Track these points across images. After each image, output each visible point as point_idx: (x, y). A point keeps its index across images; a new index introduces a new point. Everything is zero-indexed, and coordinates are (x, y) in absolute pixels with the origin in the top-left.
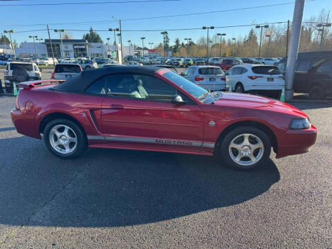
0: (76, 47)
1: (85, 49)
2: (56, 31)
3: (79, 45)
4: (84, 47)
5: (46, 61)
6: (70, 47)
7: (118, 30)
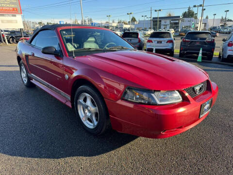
0: (172, 22)
1: (178, 23)
2: (156, 11)
3: (174, 20)
4: (177, 21)
5: (147, 32)
6: (168, 22)
7: (201, 6)
